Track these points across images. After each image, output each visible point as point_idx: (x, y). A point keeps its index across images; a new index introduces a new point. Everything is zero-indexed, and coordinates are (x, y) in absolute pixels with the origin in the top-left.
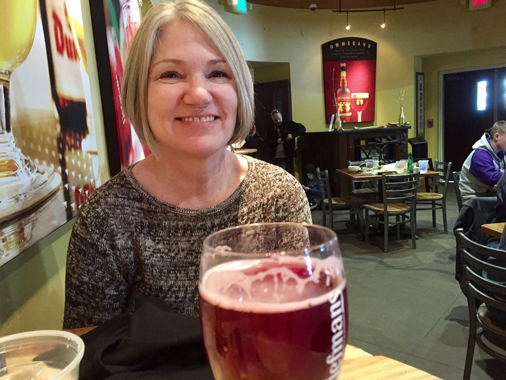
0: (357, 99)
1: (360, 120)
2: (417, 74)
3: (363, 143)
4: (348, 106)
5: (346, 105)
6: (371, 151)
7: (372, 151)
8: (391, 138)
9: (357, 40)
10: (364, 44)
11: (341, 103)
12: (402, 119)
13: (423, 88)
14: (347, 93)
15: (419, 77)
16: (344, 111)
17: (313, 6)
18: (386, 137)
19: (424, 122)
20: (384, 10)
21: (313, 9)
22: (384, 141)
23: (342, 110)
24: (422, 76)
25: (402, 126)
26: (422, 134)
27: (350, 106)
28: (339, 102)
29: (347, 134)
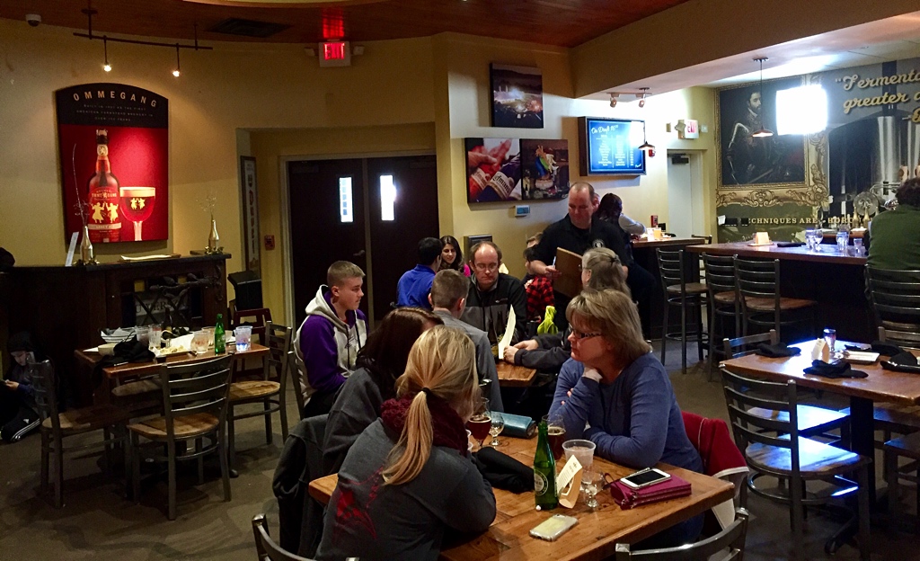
0: (132, 198)
1: (138, 237)
2: (243, 159)
3: (139, 287)
4: (113, 211)
5: (109, 209)
6: (156, 302)
7: (159, 301)
8: (195, 277)
9: (130, 90)
10: (143, 100)
11: (99, 204)
12: (215, 240)
13: (254, 181)
14: (111, 185)
15: (247, 163)
16: (107, 220)
17: (36, 17)
18: (185, 275)
19: (259, 240)
20: (177, 46)
21: (34, 24)
22: (182, 281)
23: (101, 218)
24: (252, 163)
25: (215, 253)
26: (257, 261)
27: (118, 211)
28: (95, 204)
29: (107, 270)
